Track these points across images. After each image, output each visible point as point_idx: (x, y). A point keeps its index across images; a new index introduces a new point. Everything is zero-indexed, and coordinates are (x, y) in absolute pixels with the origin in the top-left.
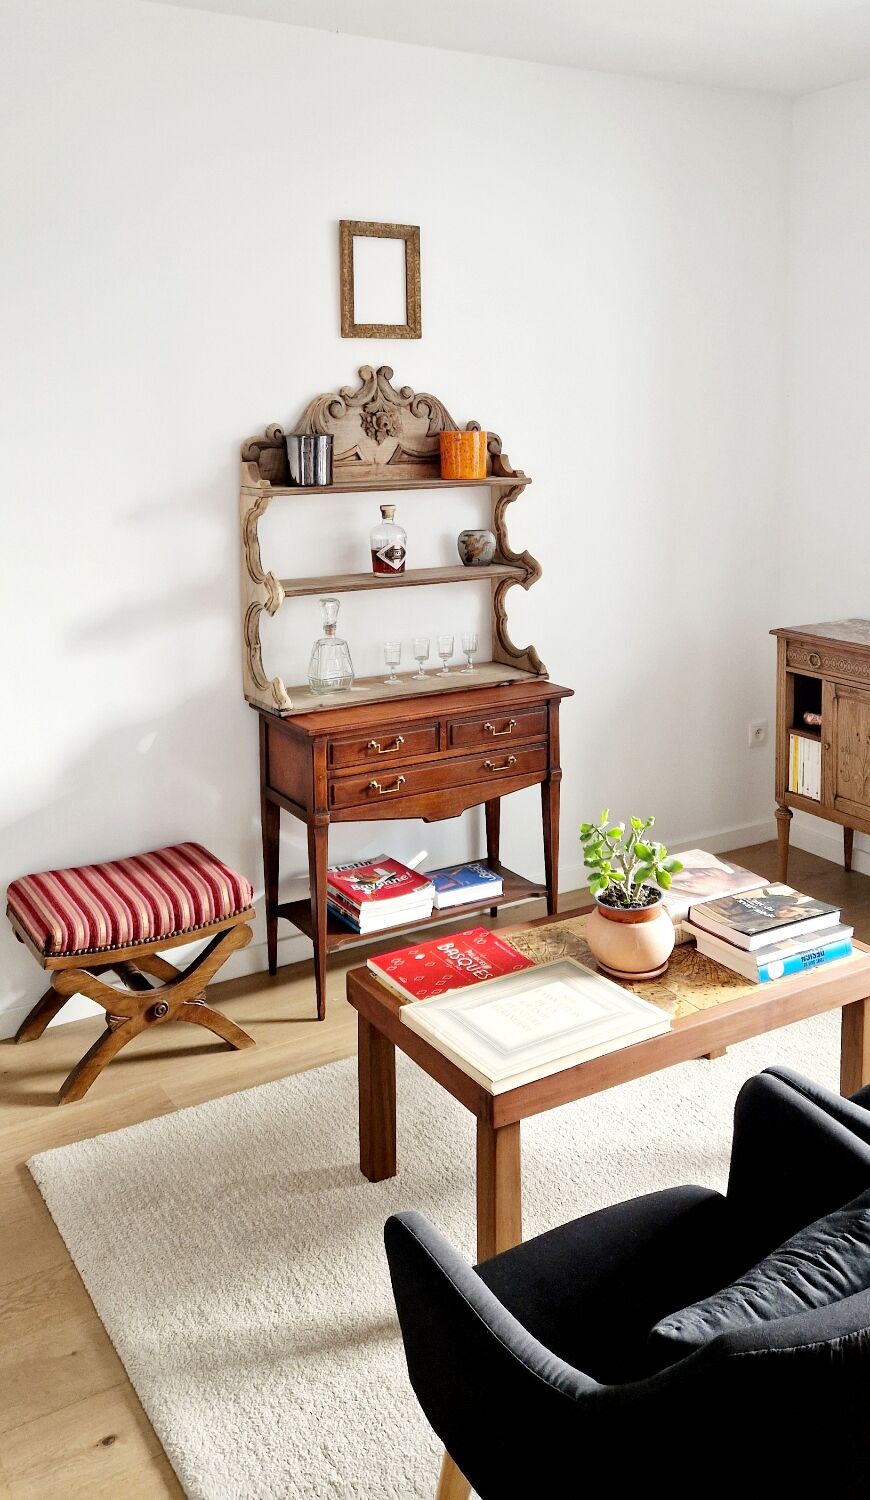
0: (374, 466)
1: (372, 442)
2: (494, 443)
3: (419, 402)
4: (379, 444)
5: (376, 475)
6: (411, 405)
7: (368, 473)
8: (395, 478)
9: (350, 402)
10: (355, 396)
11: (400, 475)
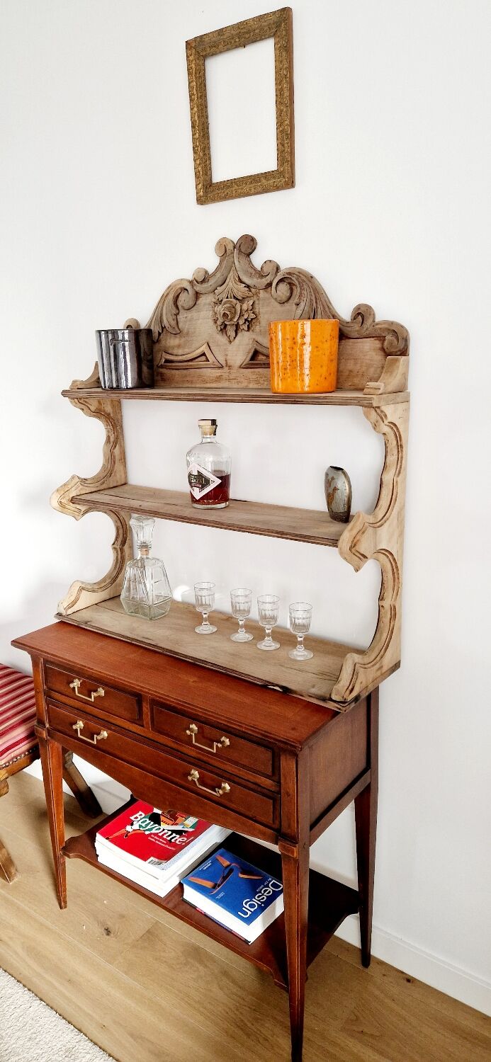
0: (226, 369)
1: (222, 339)
2: (389, 337)
3: (281, 280)
4: (230, 342)
5: (229, 380)
6: (270, 285)
7: (219, 379)
8: (251, 386)
9: (198, 288)
10: (206, 278)
11: (257, 382)
